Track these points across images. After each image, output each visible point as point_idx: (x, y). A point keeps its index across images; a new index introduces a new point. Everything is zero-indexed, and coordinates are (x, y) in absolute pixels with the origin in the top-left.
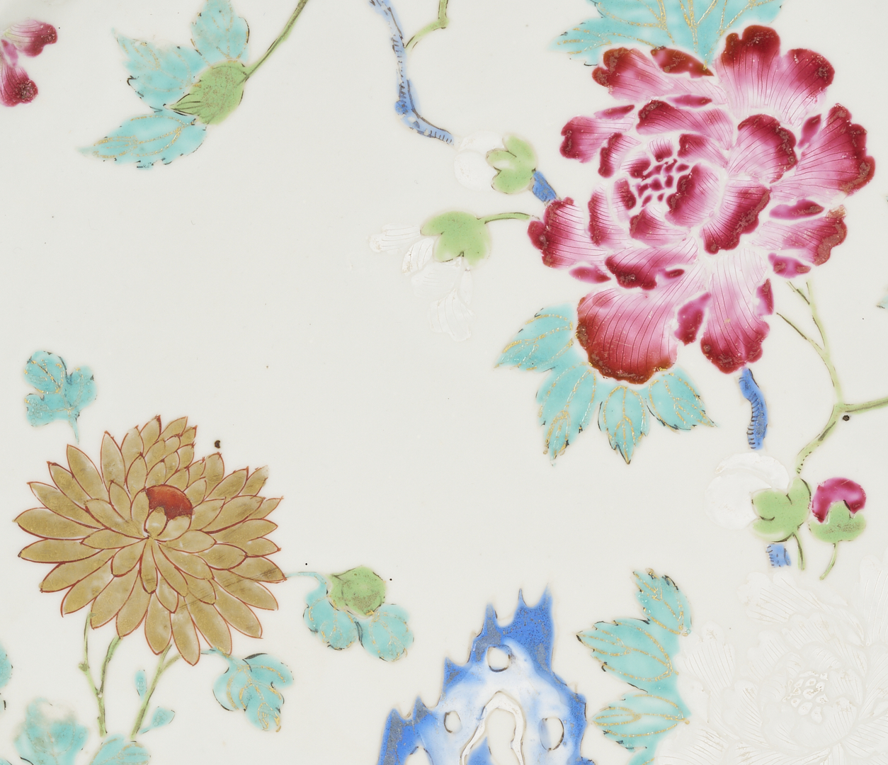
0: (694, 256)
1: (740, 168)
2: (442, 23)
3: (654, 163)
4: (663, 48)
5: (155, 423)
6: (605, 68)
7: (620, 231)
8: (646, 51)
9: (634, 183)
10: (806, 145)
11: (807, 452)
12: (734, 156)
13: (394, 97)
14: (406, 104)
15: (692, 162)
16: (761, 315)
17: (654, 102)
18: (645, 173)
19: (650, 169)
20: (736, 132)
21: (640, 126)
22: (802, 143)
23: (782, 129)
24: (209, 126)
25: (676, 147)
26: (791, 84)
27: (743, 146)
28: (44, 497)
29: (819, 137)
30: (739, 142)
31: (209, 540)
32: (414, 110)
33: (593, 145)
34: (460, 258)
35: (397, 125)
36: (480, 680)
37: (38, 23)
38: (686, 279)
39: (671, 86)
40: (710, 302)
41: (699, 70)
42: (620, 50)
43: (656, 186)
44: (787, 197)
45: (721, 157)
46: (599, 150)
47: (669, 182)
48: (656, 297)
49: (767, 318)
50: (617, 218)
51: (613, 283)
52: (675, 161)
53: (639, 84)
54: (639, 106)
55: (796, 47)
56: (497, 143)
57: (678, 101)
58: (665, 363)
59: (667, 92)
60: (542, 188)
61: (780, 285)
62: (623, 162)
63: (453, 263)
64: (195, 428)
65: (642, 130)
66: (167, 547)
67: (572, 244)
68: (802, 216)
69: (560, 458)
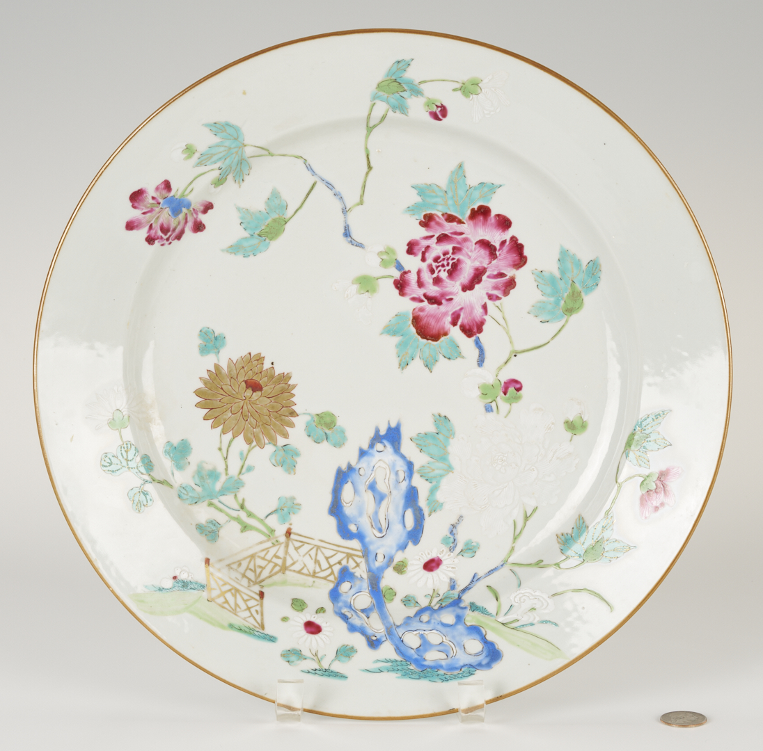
0: (457, 293)
1: (475, 259)
2: (361, 203)
3: (442, 257)
4: (446, 213)
5: (249, 355)
6: (424, 220)
7: (429, 283)
8: (440, 214)
9: (434, 265)
10: (501, 251)
11: (500, 369)
12: (473, 255)
13: (343, 231)
14: (347, 234)
15: (457, 257)
16: (483, 315)
17: (442, 234)
18: (439, 261)
19: (441, 259)
20: (474, 245)
21: (437, 243)
22: (499, 250)
23: (492, 245)
24: (271, 241)
25: (451, 251)
26: (495, 227)
27: (477, 251)
28: (205, 383)
29: (506, 248)
30: (475, 250)
31: (269, 400)
32: (350, 236)
33: (419, 250)
34: (367, 293)
35: (343, 242)
36: (373, 455)
37: (206, 201)
38: (454, 302)
39: (449, 228)
40: (463, 310)
41: (460, 222)
42: (430, 214)
43: (443, 266)
44: (493, 271)
45: (468, 255)
46: (421, 252)
47: (448, 265)
48: (443, 308)
49: (485, 317)
50: (428, 278)
51: (426, 303)
52: (450, 257)
53: (437, 227)
54: (437, 235)
55: (497, 213)
56: (382, 249)
57: (452, 233)
58: (446, 334)
59: (447, 230)
60: (399, 266)
61: (490, 304)
62: (430, 257)
63: (364, 295)
64: (264, 357)
65: (438, 245)
66: (252, 403)
67: (410, 287)
68: (498, 278)
69: (404, 370)
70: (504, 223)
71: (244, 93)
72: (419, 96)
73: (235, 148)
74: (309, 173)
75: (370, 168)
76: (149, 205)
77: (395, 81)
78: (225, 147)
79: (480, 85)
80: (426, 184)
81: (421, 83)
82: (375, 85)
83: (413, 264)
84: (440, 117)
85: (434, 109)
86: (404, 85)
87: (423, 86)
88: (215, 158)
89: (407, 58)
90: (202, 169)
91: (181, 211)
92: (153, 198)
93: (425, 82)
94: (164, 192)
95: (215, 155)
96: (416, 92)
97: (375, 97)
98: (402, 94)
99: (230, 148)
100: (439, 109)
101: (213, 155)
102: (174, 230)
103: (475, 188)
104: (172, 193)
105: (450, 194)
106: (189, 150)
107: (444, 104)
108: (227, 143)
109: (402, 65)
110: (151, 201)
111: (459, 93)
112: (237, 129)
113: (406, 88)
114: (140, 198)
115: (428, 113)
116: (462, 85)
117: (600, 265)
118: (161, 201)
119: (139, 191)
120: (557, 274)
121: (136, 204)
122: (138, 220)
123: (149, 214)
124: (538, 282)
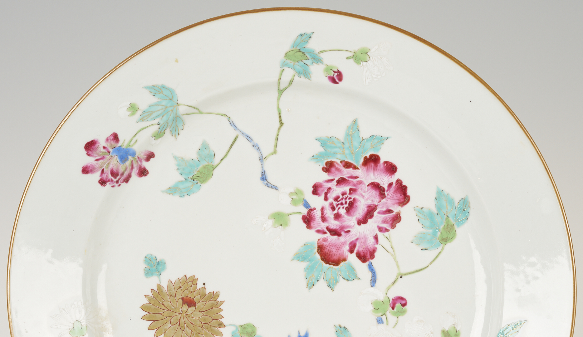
0: (354, 226)
2: (275, 152)
3: (341, 197)
4: (344, 161)
5: (185, 277)
6: (326, 167)
7: (330, 218)
8: (339, 162)
9: (335, 203)
10: (389, 191)
11: (389, 288)
12: (366, 195)
13: (260, 175)
14: (264, 178)
15: (353, 196)
16: (374, 245)
17: (341, 178)
18: (338, 200)
19: (340, 199)
20: (367, 187)
21: (337, 185)
22: (387, 191)
23: (381, 186)
24: (202, 184)
25: (348, 192)
26: (384, 172)
27: (369, 192)
28: (150, 300)
29: (393, 189)
30: (368, 191)
31: (201, 314)
32: (266, 180)
33: (322, 191)
34: (280, 226)
35: (261, 185)
37: (149, 151)
38: (351, 233)
39: (346, 173)
40: (359, 241)
41: (355, 168)
42: (331, 161)
43: (342, 204)
44: (383, 208)
45: (362, 195)
46: (324, 193)
47: (346, 203)
48: (342, 239)
49: (377, 246)
50: (329, 214)
51: (328, 235)
52: (348, 196)
53: (336, 172)
54: (336, 179)
55: (385, 161)
56: (292, 190)
57: (349, 177)
58: (345, 260)
59: (345, 175)
60: (306, 205)
61: (380, 235)
62: (331, 196)
63: (278, 228)
64: (197, 279)
65: (337, 186)
66: (188, 316)
67: (315, 222)
68: (387, 214)
69: (311, 289)
70: (391, 169)
71: (177, 61)
72: (319, 63)
73: (170, 107)
74: (232, 128)
75: (281, 123)
76: (101, 154)
77: (300, 51)
78: (162, 106)
79: (368, 54)
80: (327, 137)
81: (320, 52)
82: (283, 55)
83: (317, 202)
84: (337, 81)
85: (332, 74)
86: (307, 55)
87: (322, 55)
88: (154, 115)
89: (309, 31)
90: (144, 124)
91: (127, 159)
92: (104, 148)
93: (324, 51)
94: (113, 143)
95: (154, 112)
96: (317, 60)
97: (284, 65)
98: (305, 62)
99: (166, 107)
100: (336, 74)
101: (152, 113)
102: (122, 174)
103: (368, 140)
104: (120, 144)
105: (347, 145)
106: (133, 108)
107: (340, 70)
108: (164, 103)
109: (305, 37)
110: (102, 150)
111: (352, 61)
112: (171, 91)
113: (308, 56)
114: (93, 147)
115: (327, 78)
116: (354, 54)
117: (469, 202)
118: (111, 150)
119: (92, 141)
120: (434, 210)
121: (90, 153)
122: (92, 165)
123: (101, 161)
124: (419, 217)
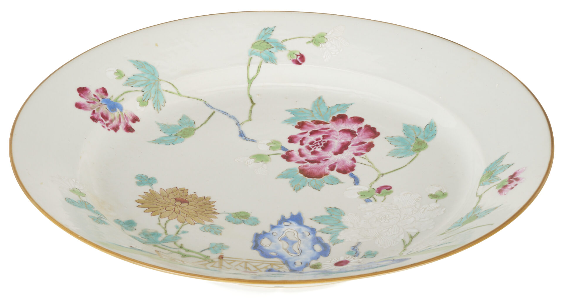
0: (331, 156)
1: (341, 139)
2: (250, 120)
3: (316, 142)
4: (314, 120)
5: (176, 188)
6: (298, 125)
7: (308, 154)
8: (310, 121)
9: (310, 146)
10: (359, 133)
11: (372, 183)
12: (339, 137)
13: (239, 134)
14: (242, 134)
15: (326, 140)
16: (353, 163)
17: (313, 130)
18: (313, 144)
19: (315, 143)
20: (338, 133)
21: (310, 135)
22: (358, 132)
23: (351, 131)
24: (185, 138)
25: (322, 138)
26: (352, 123)
27: (341, 135)
28: (144, 198)
29: (362, 131)
30: (339, 134)
31: (195, 207)
32: (244, 136)
33: (298, 140)
34: (262, 162)
35: (241, 140)
36: (282, 227)
37: (134, 114)
38: (329, 161)
39: (318, 127)
40: (338, 163)
41: (325, 123)
42: (302, 122)
43: (317, 146)
44: (356, 142)
45: (335, 138)
46: (299, 141)
47: (321, 145)
48: (322, 164)
49: (355, 164)
50: (305, 151)
51: (308, 163)
52: (322, 140)
53: (309, 128)
54: (309, 131)
55: (352, 116)
56: (269, 141)
57: (320, 129)
58: (327, 174)
59: (317, 128)
60: (283, 149)
61: (357, 158)
62: (307, 143)
63: (260, 163)
64: (188, 190)
65: (311, 136)
66: (182, 208)
67: (295, 158)
68: (360, 145)
69: (298, 191)
70: (359, 120)
71: (157, 45)
72: (283, 50)
73: (152, 80)
74: (209, 108)
75: (253, 103)
76: (92, 99)
77: (265, 41)
78: (145, 78)
79: (325, 37)
80: (297, 109)
81: (283, 41)
82: (250, 46)
83: (295, 147)
84: (300, 62)
85: (295, 57)
86: (271, 44)
87: (285, 44)
88: (138, 83)
89: (271, 26)
90: (129, 88)
91: (115, 110)
92: (95, 95)
93: (286, 40)
94: (103, 94)
95: (138, 81)
96: (280, 47)
97: (251, 53)
98: (271, 50)
99: (149, 80)
100: (299, 57)
101: (136, 81)
102: (112, 121)
103: (333, 107)
104: (108, 97)
105: (315, 111)
106: (119, 74)
107: (302, 53)
108: (147, 76)
109: (267, 31)
110: (93, 97)
111: (311, 44)
112: (154, 69)
113: (273, 46)
114: (85, 92)
115: (291, 61)
116: (313, 39)
117: (435, 123)
118: (100, 99)
119: (83, 88)
120: (404, 136)
121: (82, 95)
122: (84, 104)
123: (92, 104)
124: (390, 142)
